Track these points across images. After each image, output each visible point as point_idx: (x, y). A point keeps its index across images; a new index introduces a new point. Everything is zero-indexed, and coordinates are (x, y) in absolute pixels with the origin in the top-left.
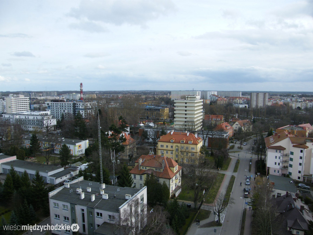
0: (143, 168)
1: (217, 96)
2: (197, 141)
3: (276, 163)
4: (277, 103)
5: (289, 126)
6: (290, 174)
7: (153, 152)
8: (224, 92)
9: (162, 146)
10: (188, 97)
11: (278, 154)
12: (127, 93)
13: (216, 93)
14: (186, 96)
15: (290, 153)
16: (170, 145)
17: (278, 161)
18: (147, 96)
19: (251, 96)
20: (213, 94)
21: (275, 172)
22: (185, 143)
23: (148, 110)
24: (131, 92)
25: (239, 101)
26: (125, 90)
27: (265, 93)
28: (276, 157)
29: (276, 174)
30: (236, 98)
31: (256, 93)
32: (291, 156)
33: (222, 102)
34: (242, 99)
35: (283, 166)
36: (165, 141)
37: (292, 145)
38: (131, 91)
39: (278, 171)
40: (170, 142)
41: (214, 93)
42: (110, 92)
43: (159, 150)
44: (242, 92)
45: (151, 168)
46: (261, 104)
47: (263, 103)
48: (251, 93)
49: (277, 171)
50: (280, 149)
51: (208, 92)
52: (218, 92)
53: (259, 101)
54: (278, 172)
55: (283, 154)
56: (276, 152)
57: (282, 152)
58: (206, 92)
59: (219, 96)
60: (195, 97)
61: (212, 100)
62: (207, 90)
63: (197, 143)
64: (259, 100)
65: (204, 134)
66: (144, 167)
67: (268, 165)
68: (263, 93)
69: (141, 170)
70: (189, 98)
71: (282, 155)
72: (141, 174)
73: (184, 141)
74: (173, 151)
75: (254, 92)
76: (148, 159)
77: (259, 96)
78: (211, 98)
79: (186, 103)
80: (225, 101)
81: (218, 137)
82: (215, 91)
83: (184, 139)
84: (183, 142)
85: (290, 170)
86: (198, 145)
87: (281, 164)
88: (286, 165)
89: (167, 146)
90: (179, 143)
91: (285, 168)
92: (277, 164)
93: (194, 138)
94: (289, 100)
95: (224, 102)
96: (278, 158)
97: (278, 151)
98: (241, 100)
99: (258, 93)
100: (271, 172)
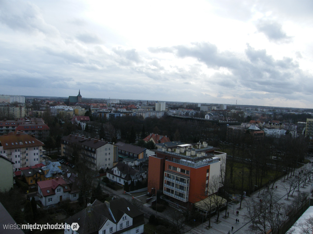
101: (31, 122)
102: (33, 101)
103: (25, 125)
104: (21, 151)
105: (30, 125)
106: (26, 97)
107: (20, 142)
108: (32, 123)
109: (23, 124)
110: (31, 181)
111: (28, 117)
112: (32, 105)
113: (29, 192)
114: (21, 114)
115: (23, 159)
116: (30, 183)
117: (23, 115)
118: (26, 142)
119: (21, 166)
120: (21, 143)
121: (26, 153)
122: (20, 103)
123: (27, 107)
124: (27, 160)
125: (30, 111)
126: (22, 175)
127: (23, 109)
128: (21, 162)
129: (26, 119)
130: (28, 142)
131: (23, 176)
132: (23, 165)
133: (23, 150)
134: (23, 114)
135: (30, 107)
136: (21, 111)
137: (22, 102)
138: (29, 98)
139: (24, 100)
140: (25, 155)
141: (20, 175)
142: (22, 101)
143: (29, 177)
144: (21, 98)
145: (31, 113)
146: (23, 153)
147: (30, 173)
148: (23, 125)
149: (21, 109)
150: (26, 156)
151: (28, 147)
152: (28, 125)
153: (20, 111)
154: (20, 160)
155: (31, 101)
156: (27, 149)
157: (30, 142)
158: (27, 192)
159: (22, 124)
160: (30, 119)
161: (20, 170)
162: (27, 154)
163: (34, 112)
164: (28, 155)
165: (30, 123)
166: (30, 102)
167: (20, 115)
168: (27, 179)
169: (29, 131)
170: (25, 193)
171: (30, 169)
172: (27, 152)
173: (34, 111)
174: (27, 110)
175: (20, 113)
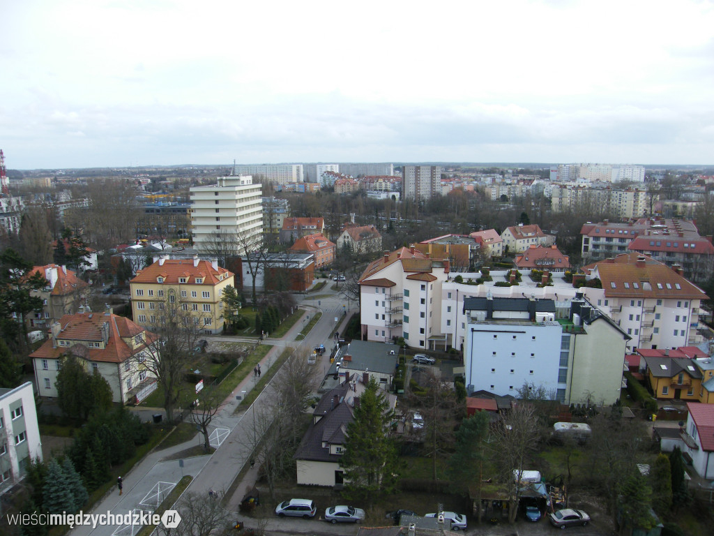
0: (62, 343)
1: (336, 175)
2: (216, 276)
3: (377, 316)
4: (461, 188)
5: (450, 235)
6: (406, 335)
7: (88, 307)
8: (355, 165)
9: (140, 292)
10: (221, 180)
11: (380, 296)
12: (137, 174)
13: (336, 170)
14: (218, 178)
15: (403, 292)
16: (156, 288)
17: (381, 310)
18: (179, 179)
19: (404, 173)
20: (329, 170)
21: (377, 334)
22: (189, 284)
23: (158, 211)
24: (147, 170)
25: (384, 184)
26: (134, 166)
27: (433, 168)
28: (377, 303)
29: (380, 338)
30: (378, 178)
31: (414, 168)
32: (406, 299)
33: (346, 189)
34: (392, 180)
35: (393, 320)
36: (145, 280)
37: (406, 275)
38: (149, 167)
39: (383, 332)
40: (157, 283)
41: (332, 168)
42: (94, 172)
43: (135, 302)
44: (394, 164)
45: (79, 342)
46: (425, 192)
47: (430, 187)
48: (404, 167)
49: (380, 333)
50: (385, 284)
51: (318, 166)
52: (341, 166)
53: (421, 185)
54: (383, 335)
55: (390, 295)
56: (377, 292)
57: (387, 290)
58: (313, 166)
59: (343, 175)
60: (238, 180)
61: (327, 183)
62: (316, 162)
63: (214, 280)
64: (421, 182)
65: (252, 261)
66: (65, 341)
67: (363, 322)
68: (430, 167)
69: (58, 347)
70: (224, 182)
71: (387, 297)
72: (56, 356)
73: (187, 279)
74: (164, 301)
75: (425, 165)
76: (76, 323)
77: (421, 173)
78: (324, 180)
79: (216, 193)
80: (354, 186)
81: (281, 265)
82: (335, 164)
83: (187, 273)
84: (184, 280)
85: (406, 327)
86: (216, 287)
87: (387, 318)
88: (398, 318)
89: (151, 293)
90: (177, 283)
91: (397, 324)
92: (380, 317)
93: (210, 270)
94: (489, 180)
95: (351, 188)
96: (380, 303)
97: (380, 289)
98: (388, 184)
99: (417, 168)
100: (371, 336)
101: (667, 231)
102: (661, 177)
103: (652, 237)
104: (645, 306)
105: (665, 238)
106: (646, 167)
107: (645, 283)
108: (669, 234)
109: (646, 234)
110: (665, 390)
111: (657, 218)
112: (660, 186)
113: (657, 418)
114: (636, 208)
115: (646, 326)
116: (660, 394)
117: (640, 212)
118: (659, 285)
119: (640, 343)
120: (646, 286)
121: (657, 312)
122: (633, 183)
123: (651, 192)
124: (656, 330)
125: (657, 201)
126: (641, 368)
127: (642, 196)
128: (642, 334)
129: (652, 223)
130: (664, 286)
131: (644, 371)
132: (644, 341)
133: (650, 304)
134: (640, 208)
135: (657, 193)
136: (636, 201)
137: (638, 180)
138: (653, 171)
139: (643, 174)
140: (653, 316)
141: (638, 367)
142: (638, 176)
143: (661, 377)
144: (636, 170)
145: (658, 205)
146: (648, 311)
147: (664, 367)
148: (647, 238)
149: (636, 196)
150: (655, 320)
151: (662, 297)
152: (657, 238)
153: (634, 202)
154: (639, 328)
155: (658, 178)
156: (659, 303)
157: (669, 286)
158: (652, 418)
159: (644, 234)
160: (663, 223)
161: (636, 353)
162: (658, 316)
163: (665, 205)
164: (661, 317)
165: (664, 234)
166: (655, 180)
167: (634, 210)
168: (653, 382)
169: (660, 253)
170: (648, 418)
171: (665, 357)
172: (659, 309)
173: (668, 202)
174: (651, 200)
175: (634, 206)
